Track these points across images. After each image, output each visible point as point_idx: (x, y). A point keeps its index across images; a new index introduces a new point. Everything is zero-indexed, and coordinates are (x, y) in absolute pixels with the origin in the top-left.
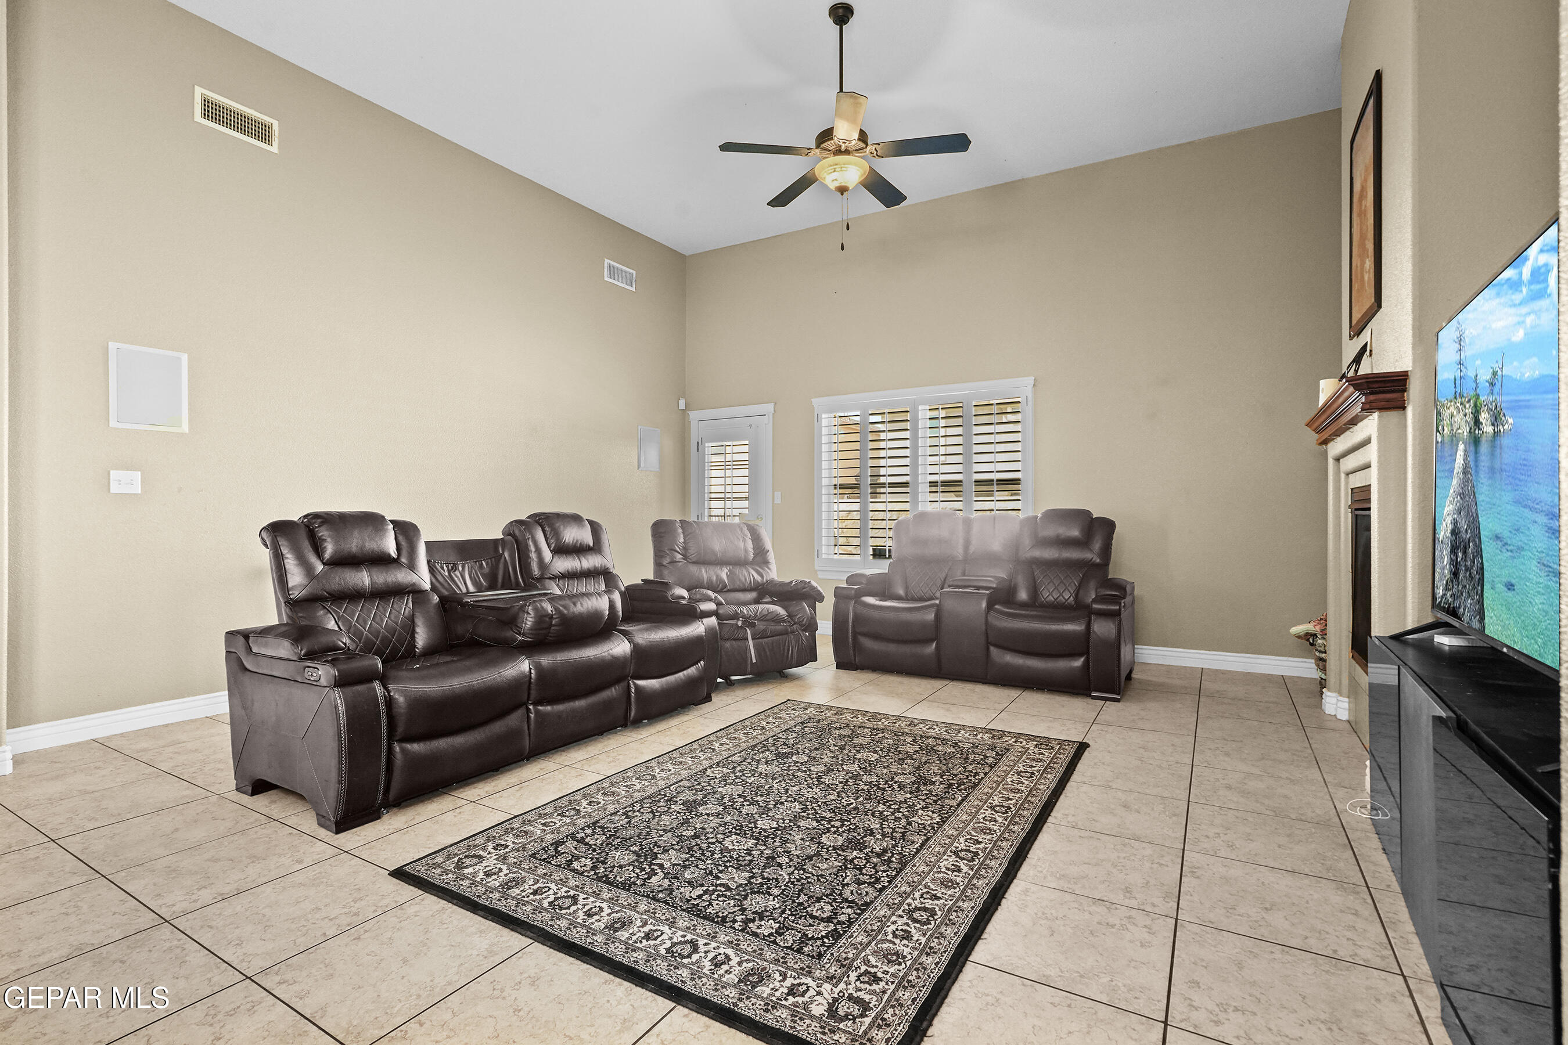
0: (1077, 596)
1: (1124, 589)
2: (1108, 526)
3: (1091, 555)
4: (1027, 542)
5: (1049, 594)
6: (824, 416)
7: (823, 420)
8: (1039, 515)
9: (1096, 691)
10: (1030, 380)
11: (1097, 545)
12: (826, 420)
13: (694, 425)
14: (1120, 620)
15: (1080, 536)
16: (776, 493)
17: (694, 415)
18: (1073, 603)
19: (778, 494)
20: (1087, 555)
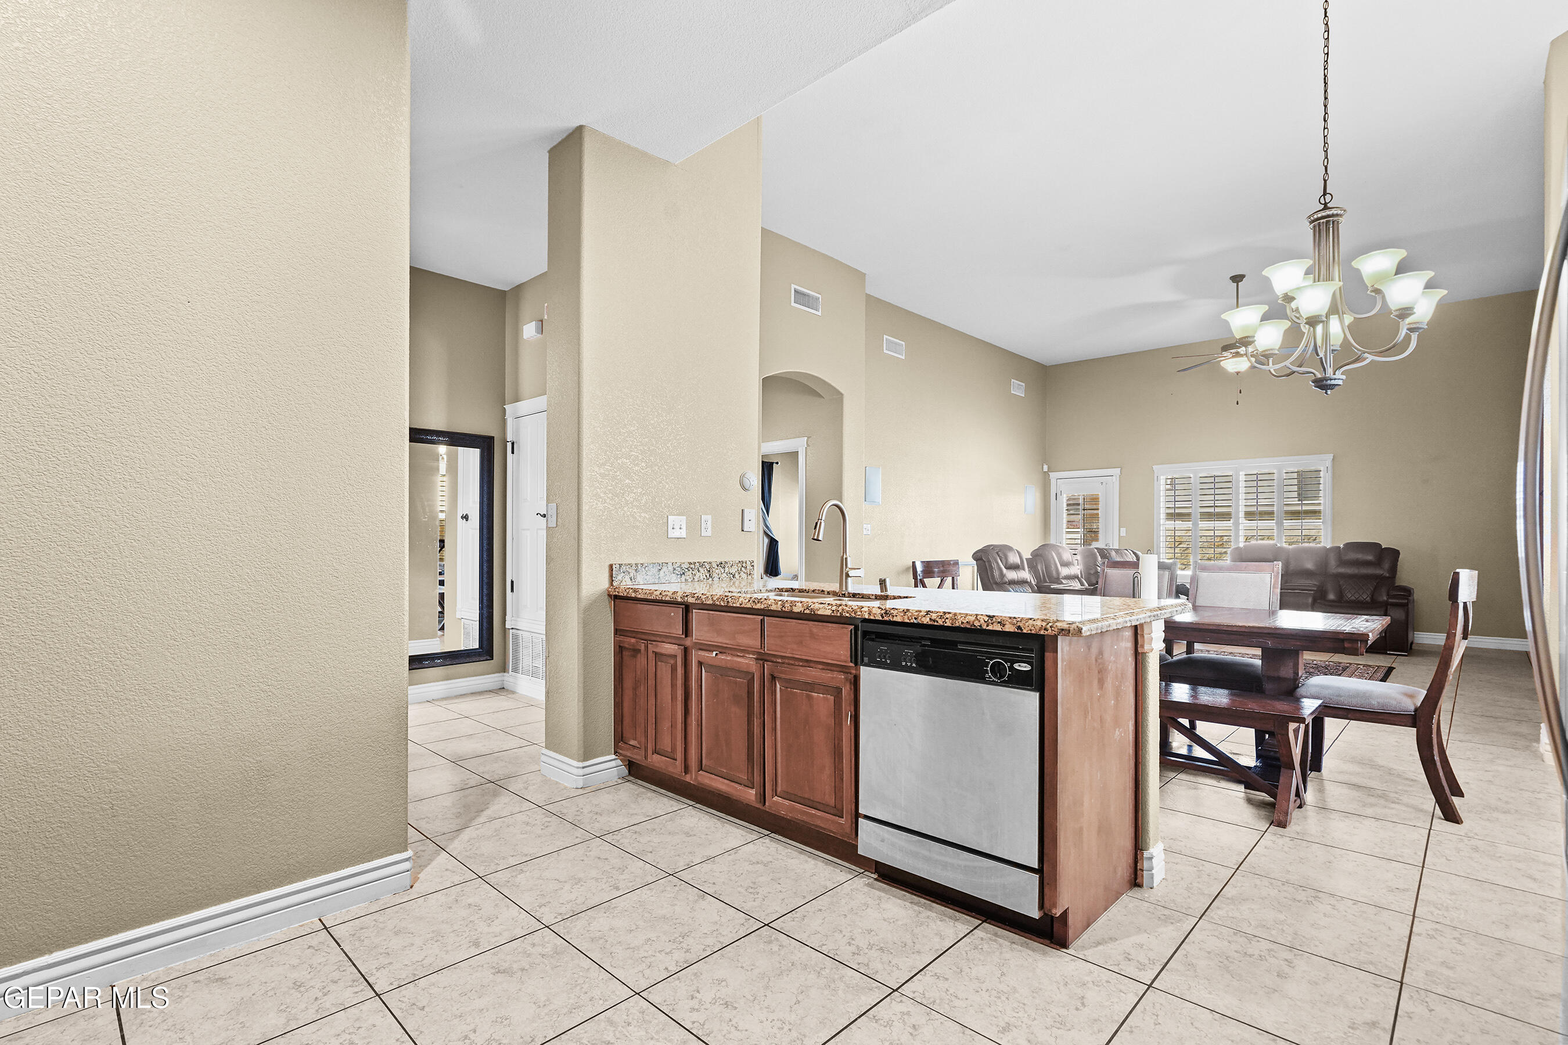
0: (1372, 596)
1: (1410, 591)
2: (1394, 554)
3: (1383, 571)
4: (1333, 562)
5: (1349, 596)
6: (1162, 477)
7: (1162, 481)
8: (1342, 546)
9: (1389, 650)
10: (1331, 456)
11: (1387, 565)
12: (1162, 478)
13: (1053, 482)
14: (1408, 609)
15: (1374, 560)
16: (1121, 529)
17: (1053, 475)
18: (1370, 601)
19: (1123, 530)
20: (1378, 572)
